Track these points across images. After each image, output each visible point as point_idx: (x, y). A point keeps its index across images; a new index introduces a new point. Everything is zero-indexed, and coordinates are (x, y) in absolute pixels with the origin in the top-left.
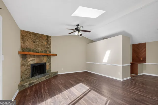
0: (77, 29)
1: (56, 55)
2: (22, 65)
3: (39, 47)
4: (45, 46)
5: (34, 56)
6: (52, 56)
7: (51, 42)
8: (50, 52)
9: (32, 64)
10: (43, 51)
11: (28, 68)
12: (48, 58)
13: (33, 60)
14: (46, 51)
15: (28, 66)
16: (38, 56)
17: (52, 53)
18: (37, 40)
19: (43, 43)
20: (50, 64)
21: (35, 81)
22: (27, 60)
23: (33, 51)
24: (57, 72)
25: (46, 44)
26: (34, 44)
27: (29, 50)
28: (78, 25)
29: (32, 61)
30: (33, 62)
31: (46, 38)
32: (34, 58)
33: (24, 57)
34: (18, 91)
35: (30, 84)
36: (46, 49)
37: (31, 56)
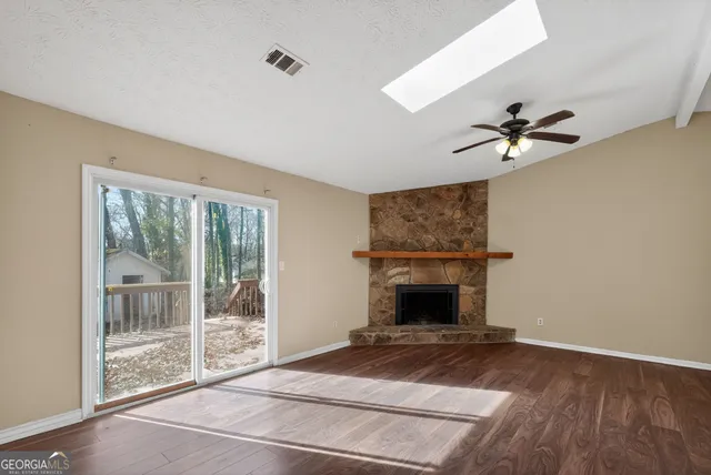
1: (509, 256)
2: (373, 284)
3: (426, 232)
4: (452, 224)
5: (407, 261)
6: (490, 260)
7: (486, 204)
8: (485, 245)
9: (399, 287)
10: (446, 244)
11: (388, 294)
12: (470, 270)
13: (402, 274)
14: (459, 243)
15: (386, 288)
16: (423, 263)
17: (490, 249)
18: (418, 212)
19: (442, 214)
20: (482, 292)
22: (384, 274)
23: (403, 246)
24: (514, 330)
25: (458, 215)
26: (408, 224)
27: (392, 246)
28: (514, 109)
29: (399, 276)
30: (402, 280)
31: (457, 194)
32: (406, 269)
33: (377, 264)
34: (347, 343)
35: (379, 339)
36: (457, 236)
37: (397, 261)
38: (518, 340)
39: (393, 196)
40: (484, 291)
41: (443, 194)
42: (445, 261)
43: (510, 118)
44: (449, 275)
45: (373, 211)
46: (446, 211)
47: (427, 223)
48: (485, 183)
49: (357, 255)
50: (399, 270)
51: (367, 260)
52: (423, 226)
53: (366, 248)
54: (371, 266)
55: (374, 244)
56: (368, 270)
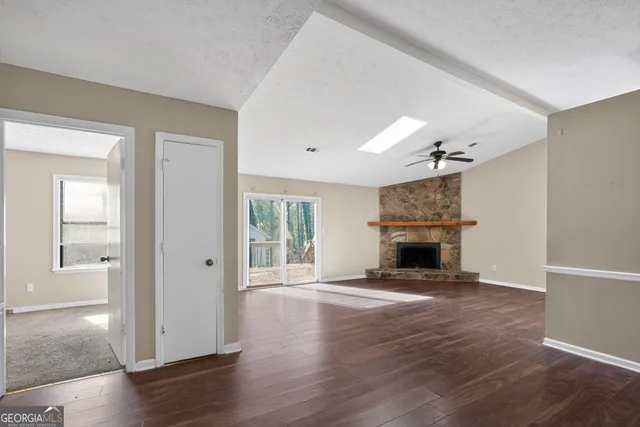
0: (437, 156)
1: (474, 223)
2: (382, 242)
3: (416, 208)
4: (434, 202)
5: (404, 228)
6: (463, 227)
7: (459, 188)
8: (459, 215)
9: (399, 244)
10: (430, 217)
11: (392, 248)
12: (449, 233)
13: (401, 235)
14: (440, 216)
15: (390, 245)
16: (415, 228)
17: (463, 219)
18: (410, 197)
19: (428, 197)
20: (457, 249)
22: (389, 236)
23: (401, 218)
24: (478, 274)
25: (439, 196)
26: (404, 204)
27: (394, 218)
28: (438, 144)
29: (399, 237)
30: (401, 240)
31: (438, 184)
32: (403, 233)
33: (384, 229)
34: (364, 276)
35: (383, 275)
36: (439, 210)
37: (397, 228)
38: (481, 280)
39: (394, 187)
40: (459, 247)
41: (429, 184)
42: (430, 227)
43: (435, 149)
44: (433, 236)
45: (382, 198)
46: (430, 194)
47: (416, 203)
48: (459, 174)
49: (371, 224)
50: (399, 233)
51: (378, 228)
52: (413, 205)
53: (377, 220)
54: (381, 231)
55: (383, 217)
56: (379, 233)
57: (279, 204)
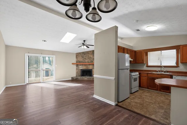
2: (76, 69)
3: (86, 59)
4: (91, 58)
5: (83, 65)
10: (89, 61)
11: (79, 71)
13: (82, 67)
14: (92, 62)
15: (79, 70)
16: (85, 65)
18: (84, 56)
19: (89, 56)
21: (79, 78)
22: (78, 67)
23: (82, 62)
25: (92, 56)
26: (83, 58)
27: (80, 62)
29: (81, 68)
30: (82, 68)
31: (92, 52)
32: (82, 66)
33: (77, 65)
34: (71, 79)
35: (76, 79)
36: (92, 60)
37: (81, 65)
39: (80, 53)
41: (89, 52)
42: (89, 65)
43: (84, 42)
44: (90, 67)
45: (76, 56)
46: (89, 55)
47: (86, 58)
49: (73, 64)
50: (81, 66)
51: (75, 65)
52: (85, 58)
53: (75, 62)
55: (77, 62)
56: (76, 66)
57: (40, 57)
